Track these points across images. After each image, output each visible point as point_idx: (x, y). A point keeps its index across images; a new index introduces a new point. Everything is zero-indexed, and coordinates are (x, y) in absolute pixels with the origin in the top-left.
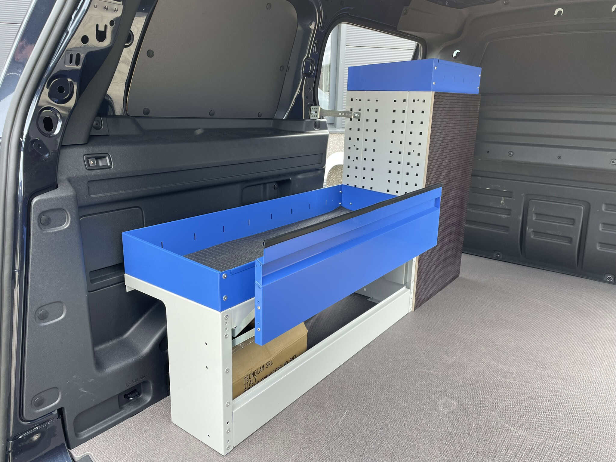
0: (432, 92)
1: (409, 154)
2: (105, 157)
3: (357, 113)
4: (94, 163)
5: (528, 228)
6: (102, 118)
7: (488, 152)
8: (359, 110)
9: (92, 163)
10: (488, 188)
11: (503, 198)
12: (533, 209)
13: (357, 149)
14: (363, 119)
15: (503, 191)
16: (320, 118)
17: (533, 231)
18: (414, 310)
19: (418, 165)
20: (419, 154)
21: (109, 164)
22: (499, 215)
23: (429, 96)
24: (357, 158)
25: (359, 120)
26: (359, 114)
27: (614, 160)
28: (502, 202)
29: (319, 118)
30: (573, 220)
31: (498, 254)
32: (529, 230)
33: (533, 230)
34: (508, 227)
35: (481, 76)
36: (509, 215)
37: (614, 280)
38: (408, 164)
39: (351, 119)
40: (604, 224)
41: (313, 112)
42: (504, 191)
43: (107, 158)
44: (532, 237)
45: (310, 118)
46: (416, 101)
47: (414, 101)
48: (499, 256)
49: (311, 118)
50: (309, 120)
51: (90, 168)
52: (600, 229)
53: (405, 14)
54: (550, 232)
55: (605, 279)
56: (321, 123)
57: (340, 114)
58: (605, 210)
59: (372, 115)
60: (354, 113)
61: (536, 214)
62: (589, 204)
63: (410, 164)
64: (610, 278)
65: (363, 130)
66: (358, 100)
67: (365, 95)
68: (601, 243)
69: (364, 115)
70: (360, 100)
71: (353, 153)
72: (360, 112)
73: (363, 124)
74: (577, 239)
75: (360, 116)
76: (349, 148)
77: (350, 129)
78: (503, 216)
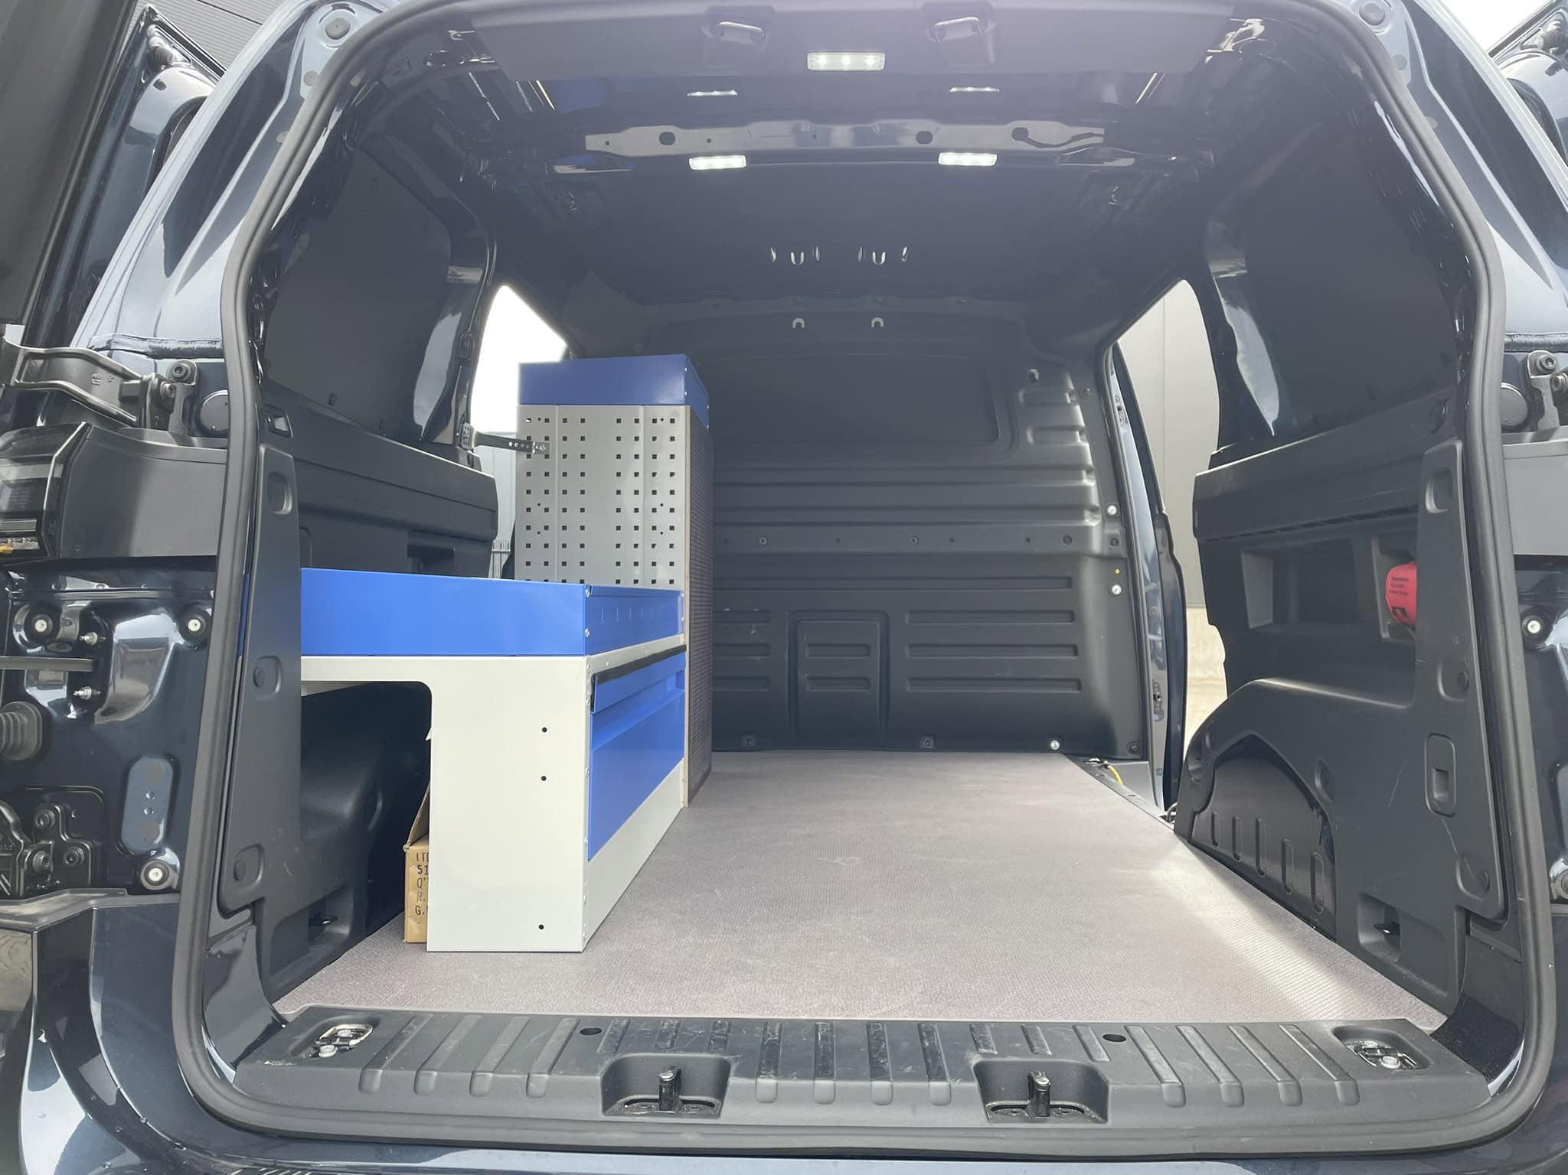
0: (685, 406)
1: (654, 510)
3: (542, 444)
5: (799, 674)
8: (547, 438)
10: (727, 610)
11: (754, 625)
12: (804, 638)
13: (547, 510)
14: (556, 456)
15: (754, 612)
17: (811, 678)
18: (689, 805)
19: (672, 528)
22: (750, 658)
23: (681, 414)
24: (546, 528)
25: (547, 457)
26: (548, 445)
28: (753, 632)
29: (472, 448)
30: (867, 646)
31: (749, 740)
32: (803, 676)
33: (808, 675)
34: (767, 678)
35: (710, 407)
36: (767, 654)
37: (934, 744)
38: (654, 528)
39: (529, 456)
40: (911, 646)
41: (465, 434)
42: (755, 610)
44: (808, 688)
45: (460, 446)
46: (658, 421)
47: (654, 421)
48: (750, 743)
49: (462, 444)
50: (460, 448)
52: (908, 657)
54: (835, 675)
55: (921, 747)
56: (474, 460)
57: (510, 444)
58: (910, 622)
59: (575, 447)
60: (537, 443)
61: (811, 645)
62: (887, 615)
63: (657, 528)
64: (927, 742)
65: (556, 474)
66: (543, 420)
67: (556, 412)
68: (911, 679)
69: (557, 448)
70: (547, 420)
71: (537, 517)
72: (547, 442)
73: (556, 464)
74: (876, 679)
75: (548, 448)
76: (529, 510)
77: (529, 474)
78: (758, 658)
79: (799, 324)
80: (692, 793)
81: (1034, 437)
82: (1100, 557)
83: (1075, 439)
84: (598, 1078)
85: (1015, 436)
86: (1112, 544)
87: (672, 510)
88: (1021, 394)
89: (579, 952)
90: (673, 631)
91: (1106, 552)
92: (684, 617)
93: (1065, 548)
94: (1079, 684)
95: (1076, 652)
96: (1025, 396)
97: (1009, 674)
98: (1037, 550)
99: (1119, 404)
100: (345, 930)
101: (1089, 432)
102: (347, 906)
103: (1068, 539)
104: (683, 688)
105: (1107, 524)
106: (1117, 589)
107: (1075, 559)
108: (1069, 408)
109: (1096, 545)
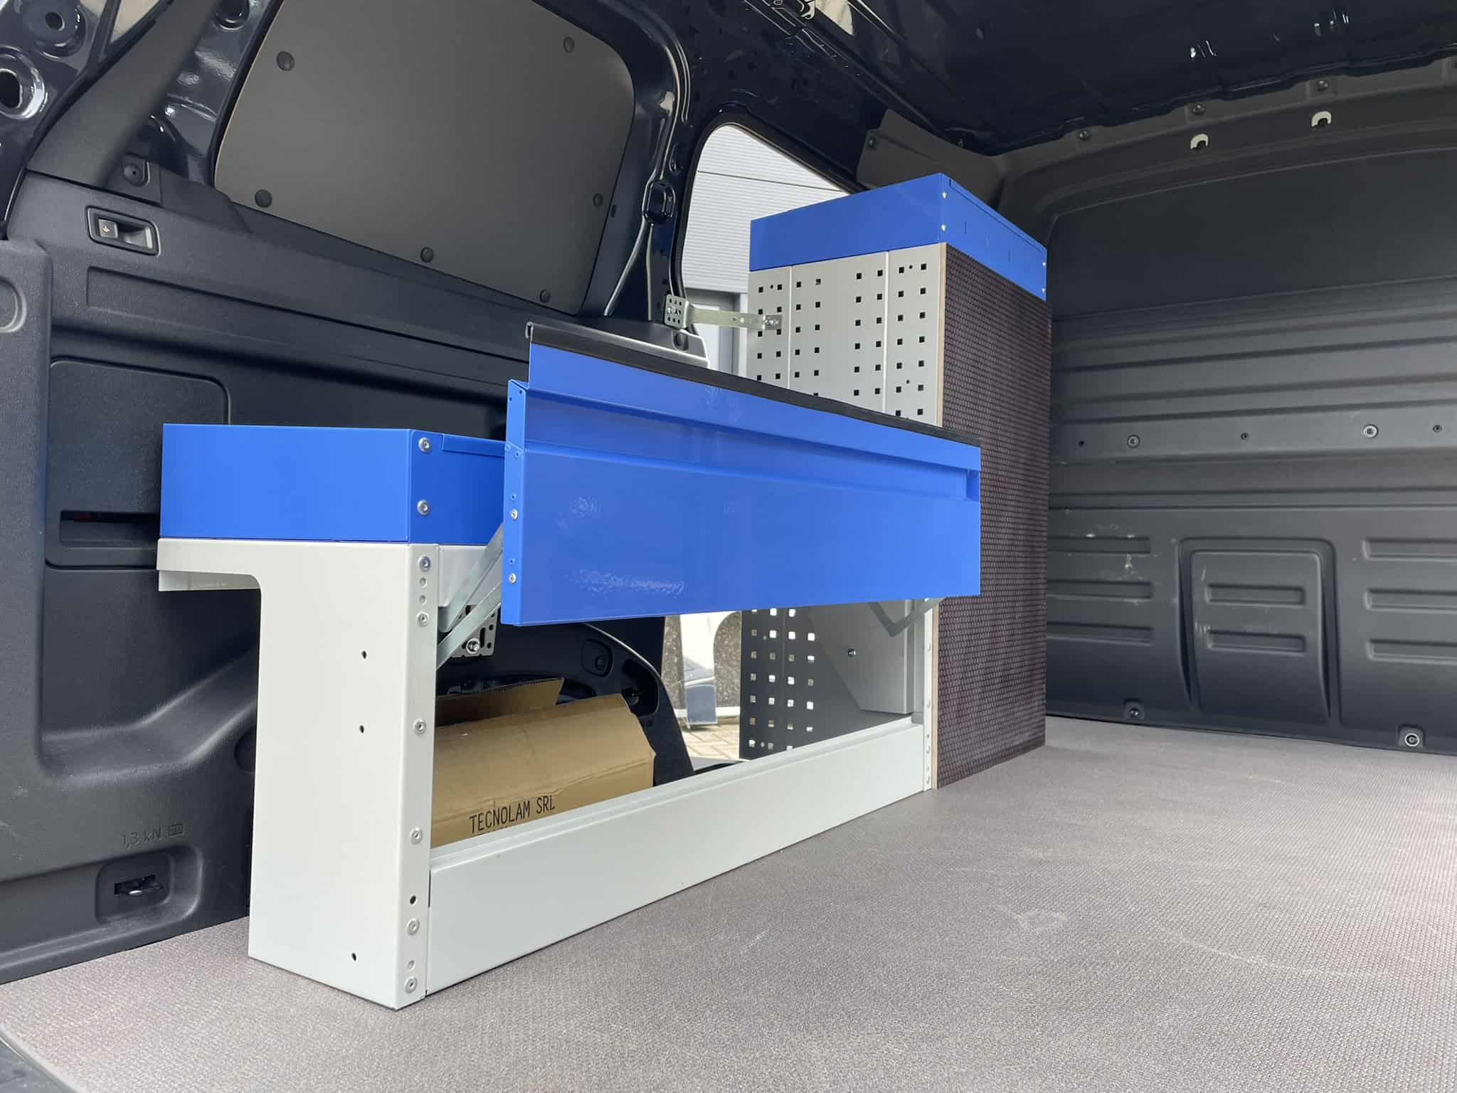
0: (939, 244)
1: (899, 390)
2: (141, 229)
3: (774, 317)
4: (112, 231)
5: (1196, 625)
6: (148, 163)
7: (1082, 443)
8: (779, 310)
9: (107, 230)
10: (1090, 535)
11: (1129, 557)
12: (1202, 576)
14: (789, 330)
15: (1128, 538)
16: (687, 329)
17: (1212, 632)
18: (938, 787)
19: (920, 412)
20: (921, 388)
21: (150, 245)
22: (1126, 600)
23: (935, 255)
25: (779, 332)
26: (779, 318)
27: (1371, 427)
28: (1127, 566)
29: (685, 326)
30: (1300, 590)
31: (1135, 710)
32: (1201, 629)
33: (1209, 628)
34: (1149, 629)
35: (1047, 265)
36: (1148, 597)
37: (1424, 740)
38: (898, 413)
39: (760, 334)
40: (1374, 591)
41: (670, 309)
42: (1129, 536)
43: (148, 232)
44: (1210, 646)
45: (663, 323)
46: (907, 269)
47: (901, 270)
48: (1137, 713)
49: (666, 321)
50: (662, 326)
51: (98, 239)
52: (1368, 606)
53: (872, 147)
54: (1250, 628)
55: (1400, 743)
56: (689, 340)
58: (1371, 556)
59: (809, 317)
60: (767, 317)
61: (1212, 586)
62: (1331, 544)
64: (1412, 737)
65: (789, 354)
66: (776, 287)
67: (789, 274)
68: (1375, 641)
69: (790, 320)
70: (780, 287)
72: (779, 313)
73: (789, 341)
74: (1315, 636)
75: (780, 324)
77: (760, 356)
78: (1135, 601)
79: (1201, 143)
80: (949, 772)
89: (393, 1009)
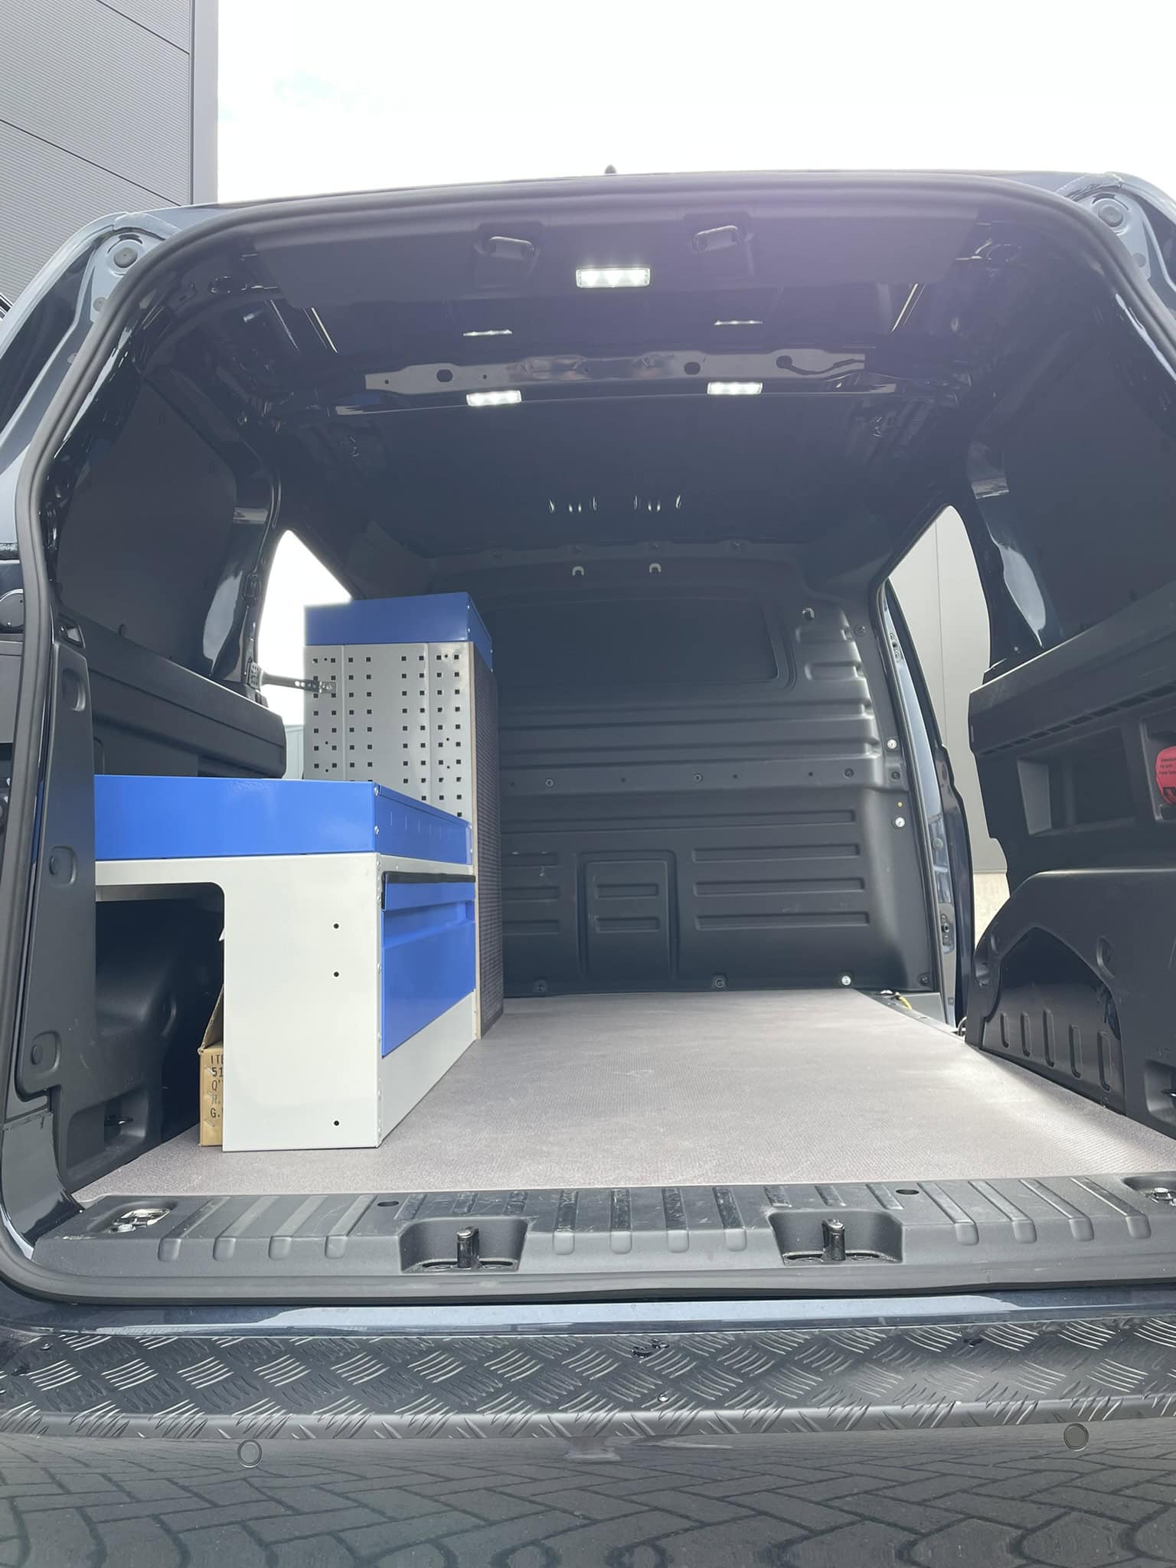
0: (469, 642)
1: (440, 745)
3: (329, 683)
5: (589, 916)
7: (512, 783)
8: (333, 678)
10: (515, 853)
11: (543, 868)
12: (593, 879)
13: (334, 748)
14: (343, 694)
15: (541, 854)
16: (259, 689)
17: (599, 920)
18: (482, 1036)
19: (459, 762)
22: (540, 901)
23: (465, 650)
24: (334, 765)
25: (334, 695)
26: (335, 684)
27: (698, 775)
28: (541, 875)
29: (259, 687)
30: (655, 885)
31: (542, 983)
32: (593, 918)
33: (598, 917)
34: (556, 921)
35: (493, 653)
36: (556, 898)
37: (726, 983)
38: (441, 762)
39: (316, 696)
40: (699, 884)
41: (252, 674)
42: (544, 853)
44: (598, 930)
46: (443, 657)
47: (439, 658)
48: (541, 989)
49: (250, 683)
50: (249, 687)
52: (695, 893)
54: (625, 915)
57: (297, 684)
58: (697, 860)
59: (361, 686)
60: (323, 683)
61: (600, 886)
62: (672, 853)
63: (444, 762)
64: (719, 981)
65: (343, 713)
66: (329, 660)
67: (343, 652)
68: (700, 917)
69: (343, 687)
70: (333, 660)
71: (326, 756)
72: (333, 681)
73: (343, 703)
74: (665, 920)
75: (335, 687)
76: (316, 748)
77: (316, 713)
78: (547, 901)
79: (578, 572)
80: (485, 1028)
81: (812, 673)
82: (882, 791)
83: (852, 674)
84: (396, 1238)
85: (794, 674)
86: (893, 776)
87: (458, 744)
88: (798, 633)
89: (375, 1148)
90: (462, 859)
91: (888, 786)
92: (473, 850)
93: (848, 780)
94: (867, 916)
95: (863, 886)
96: (802, 635)
97: (796, 910)
98: (819, 784)
99: (894, 641)
100: (141, 1133)
101: (865, 667)
102: (142, 1108)
103: (850, 772)
104: (473, 919)
105: (887, 758)
106: (900, 822)
107: (859, 791)
108: (844, 646)
109: (878, 778)
